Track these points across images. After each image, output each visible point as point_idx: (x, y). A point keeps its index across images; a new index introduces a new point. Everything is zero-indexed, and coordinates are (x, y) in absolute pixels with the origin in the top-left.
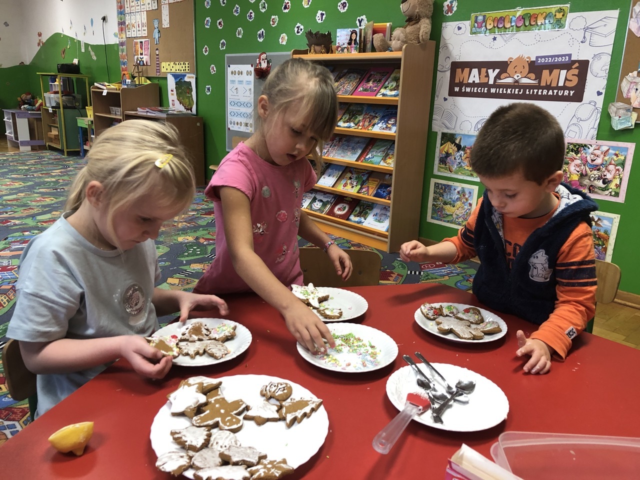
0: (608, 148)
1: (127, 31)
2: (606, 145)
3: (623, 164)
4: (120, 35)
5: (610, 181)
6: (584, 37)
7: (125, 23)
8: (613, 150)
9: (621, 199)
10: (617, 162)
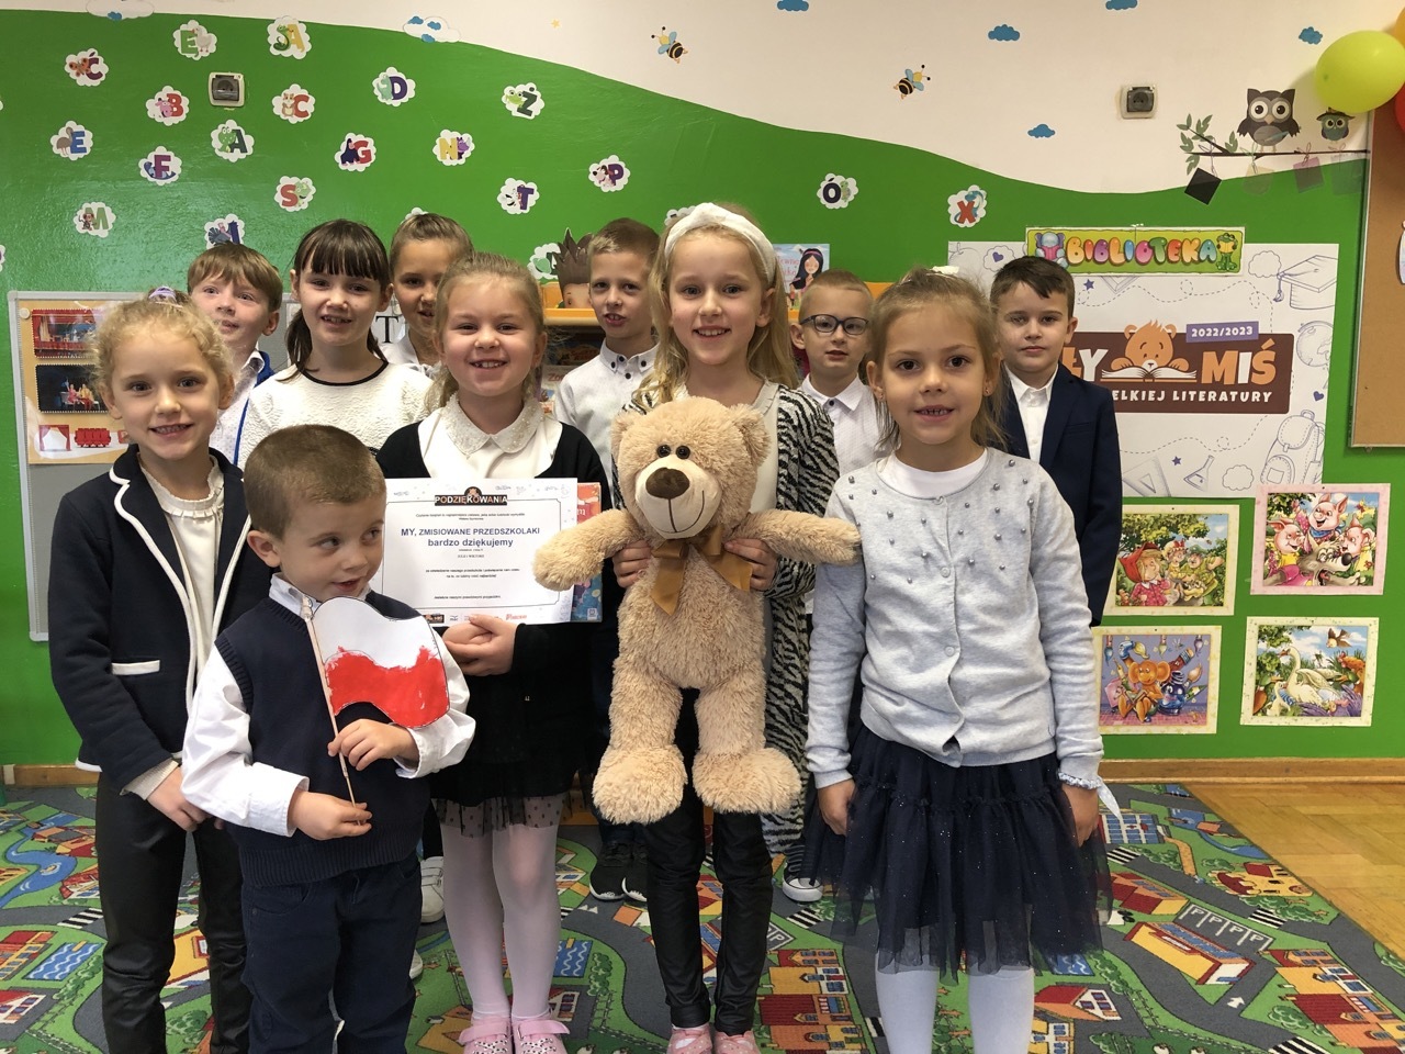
0: (1343, 497)
2: (1339, 491)
3: (1373, 524)
5: (1356, 558)
6: (1280, 291)
8: (1354, 499)
9: (1377, 589)
10: (1363, 522)
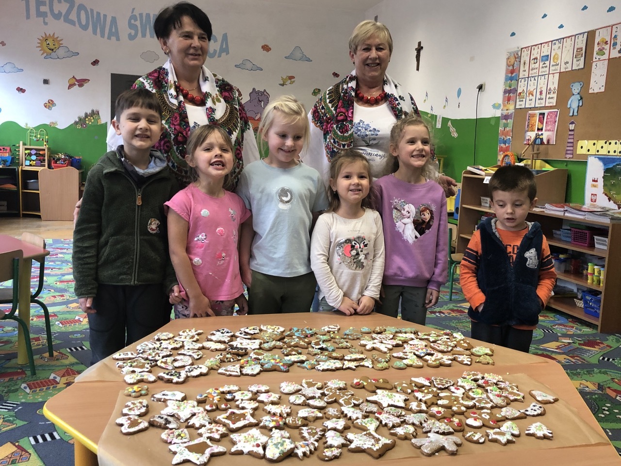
1: (518, 100)
4: (504, 105)
7: (517, 91)
